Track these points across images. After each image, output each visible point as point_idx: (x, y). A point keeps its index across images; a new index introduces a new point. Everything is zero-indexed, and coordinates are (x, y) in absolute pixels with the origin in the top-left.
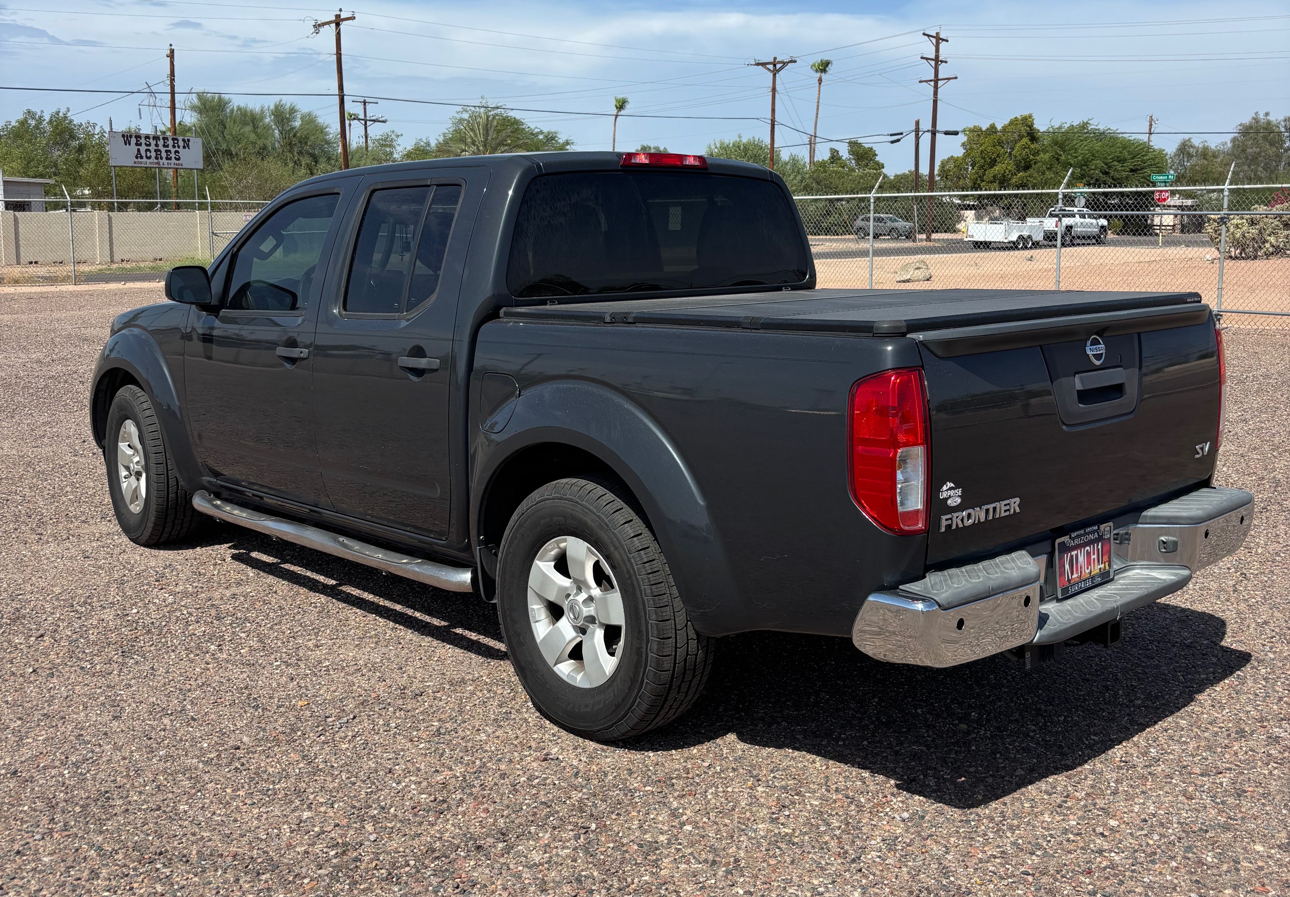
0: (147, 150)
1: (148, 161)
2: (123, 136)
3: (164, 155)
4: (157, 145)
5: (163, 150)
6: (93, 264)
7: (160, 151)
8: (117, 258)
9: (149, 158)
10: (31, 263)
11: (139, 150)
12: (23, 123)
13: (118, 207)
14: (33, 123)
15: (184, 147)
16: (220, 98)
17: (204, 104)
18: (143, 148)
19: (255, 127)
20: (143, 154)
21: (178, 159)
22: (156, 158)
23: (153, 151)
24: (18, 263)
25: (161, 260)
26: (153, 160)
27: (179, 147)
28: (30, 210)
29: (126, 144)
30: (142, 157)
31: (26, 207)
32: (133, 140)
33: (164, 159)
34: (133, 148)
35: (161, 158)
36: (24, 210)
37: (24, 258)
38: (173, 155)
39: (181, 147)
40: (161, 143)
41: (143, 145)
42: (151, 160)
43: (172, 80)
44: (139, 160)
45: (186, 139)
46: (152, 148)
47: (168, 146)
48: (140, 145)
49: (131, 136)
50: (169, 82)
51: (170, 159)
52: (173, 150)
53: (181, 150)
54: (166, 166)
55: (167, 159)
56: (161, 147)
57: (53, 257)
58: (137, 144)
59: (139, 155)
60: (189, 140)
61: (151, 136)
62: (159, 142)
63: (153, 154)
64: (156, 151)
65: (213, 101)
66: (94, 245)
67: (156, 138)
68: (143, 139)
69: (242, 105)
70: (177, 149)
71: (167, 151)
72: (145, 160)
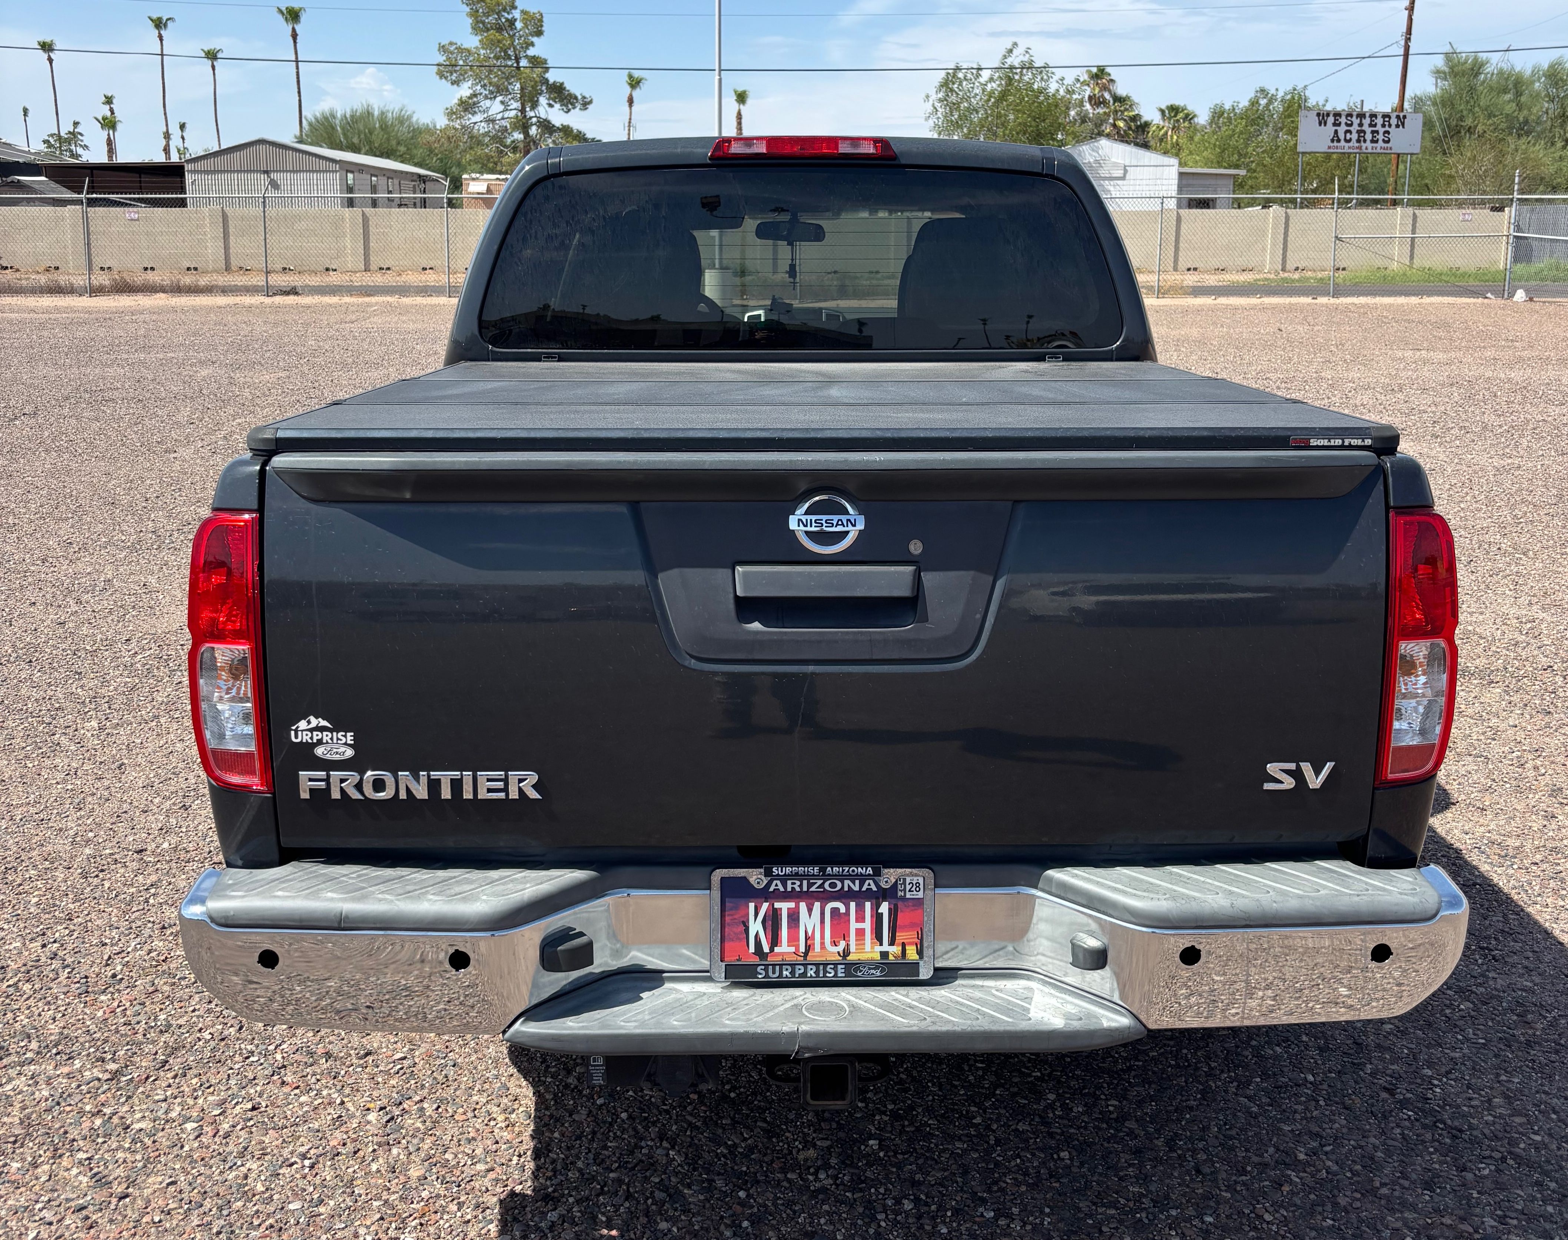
0: (1347, 132)
1: (1347, 145)
2: (1318, 115)
3: (1369, 136)
4: (1361, 125)
5: (1368, 130)
6: (1260, 272)
7: (1364, 132)
8: (1290, 265)
9: (1350, 141)
10: (1189, 270)
11: (1336, 132)
12: (1254, 103)
13: (1302, 203)
14: (1263, 102)
15: (1397, 126)
16: (1476, 59)
17: (1452, 68)
18: (1342, 129)
19: (1519, 94)
20: (1341, 135)
21: (1388, 142)
22: (1358, 141)
23: (1354, 132)
24: (1175, 269)
25: (1344, 269)
26: (1354, 143)
27: (1390, 126)
28: (1214, 207)
29: (1320, 124)
30: (1339, 141)
31: (1211, 204)
32: (1331, 120)
33: (1368, 142)
34: (1330, 129)
35: (1365, 141)
36: (1208, 207)
37: (1183, 264)
38: (1380, 137)
39: (1393, 126)
40: (1367, 121)
41: (1343, 125)
42: (1351, 144)
43: (1408, 40)
44: (1335, 144)
45: (1401, 115)
46: (1355, 128)
47: (1375, 125)
48: (1339, 125)
49: (1328, 115)
50: (1403, 43)
51: (1377, 142)
52: (1381, 130)
53: (1393, 130)
54: (1370, 150)
55: (1372, 141)
56: (1366, 127)
57: (1216, 263)
58: (1335, 124)
59: (1336, 138)
60: (1405, 117)
61: (1355, 114)
62: (1364, 121)
63: (1355, 136)
64: (1358, 132)
65: (1466, 63)
66: (1264, 249)
67: (1361, 116)
68: (1343, 118)
69: (1505, 67)
70: (1387, 128)
71: (1373, 132)
72: (1343, 143)
